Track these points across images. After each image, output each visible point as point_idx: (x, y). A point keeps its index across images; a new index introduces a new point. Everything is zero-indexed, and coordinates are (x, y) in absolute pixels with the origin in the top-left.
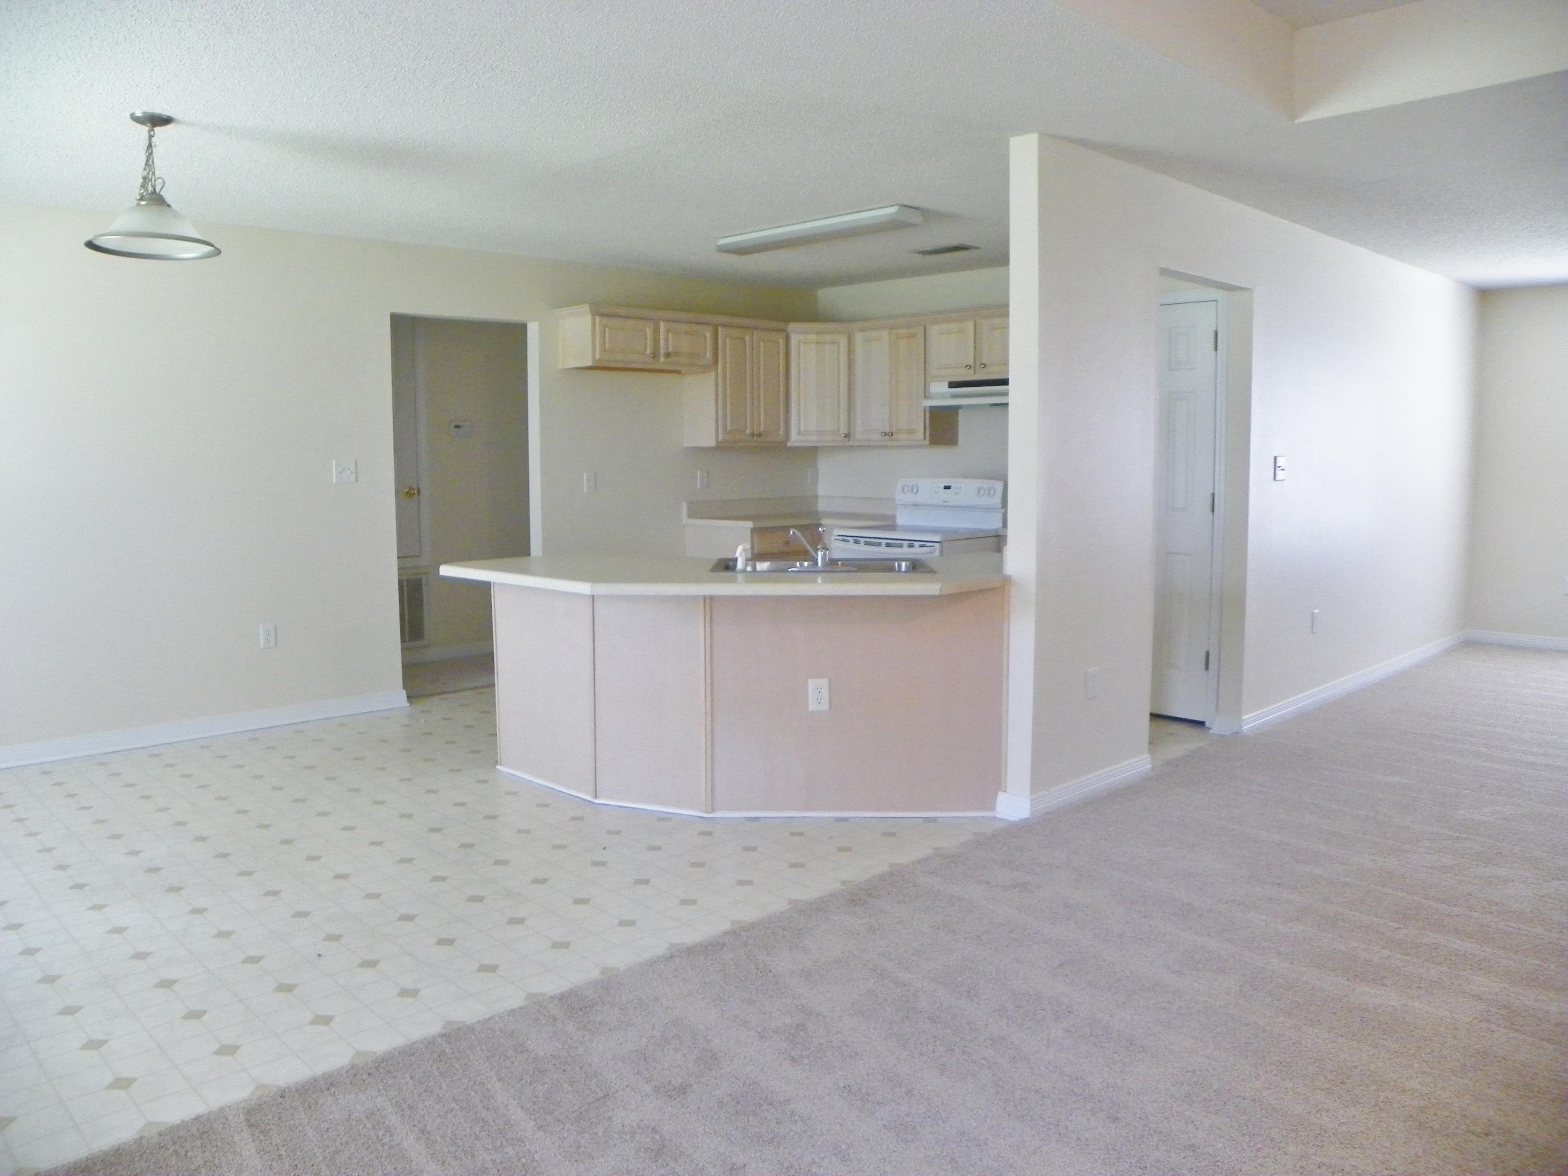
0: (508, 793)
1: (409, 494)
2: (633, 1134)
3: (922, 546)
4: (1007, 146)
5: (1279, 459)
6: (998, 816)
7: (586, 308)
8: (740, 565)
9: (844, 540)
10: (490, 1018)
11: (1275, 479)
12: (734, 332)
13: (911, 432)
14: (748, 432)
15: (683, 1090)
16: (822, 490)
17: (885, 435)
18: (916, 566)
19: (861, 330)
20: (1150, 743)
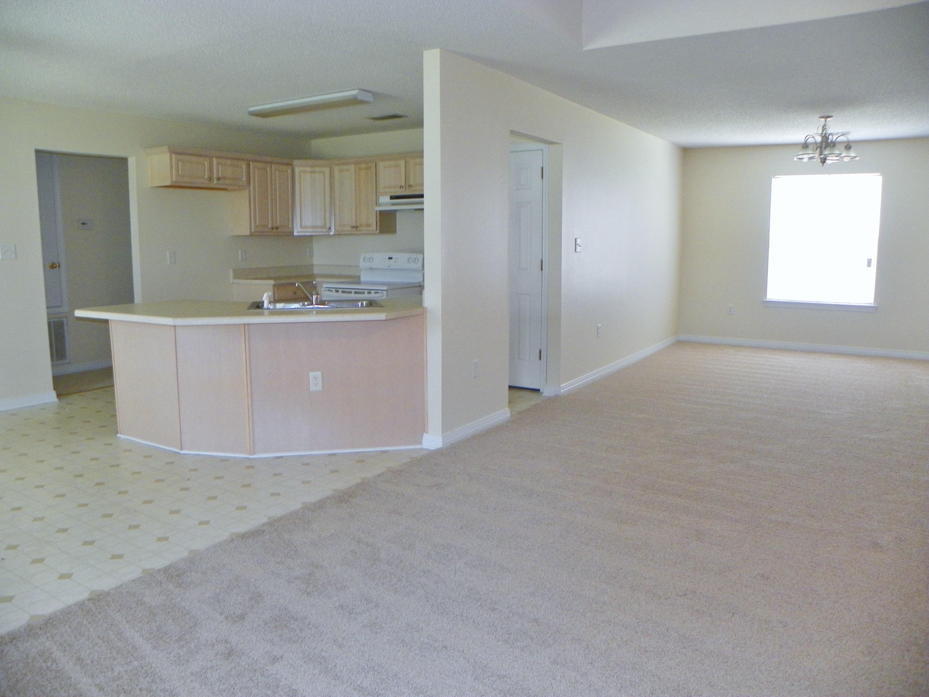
0: (125, 451)
1: (53, 266)
2: (213, 646)
3: (376, 293)
4: (422, 56)
5: (577, 240)
6: (424, 447)
7: (165, 149)
8: (265, 305)
9: (329, 290)
10: (121, 586)
11: (576, 251)
12: (259, 165)
13: (368, 225)
14: (270, 226)
15: (242, 617)
16: (316, 261)
17: (353, 228)
18: (371, 304)
19: (337, 165)
20: (509, 402)
